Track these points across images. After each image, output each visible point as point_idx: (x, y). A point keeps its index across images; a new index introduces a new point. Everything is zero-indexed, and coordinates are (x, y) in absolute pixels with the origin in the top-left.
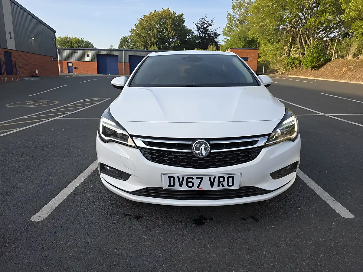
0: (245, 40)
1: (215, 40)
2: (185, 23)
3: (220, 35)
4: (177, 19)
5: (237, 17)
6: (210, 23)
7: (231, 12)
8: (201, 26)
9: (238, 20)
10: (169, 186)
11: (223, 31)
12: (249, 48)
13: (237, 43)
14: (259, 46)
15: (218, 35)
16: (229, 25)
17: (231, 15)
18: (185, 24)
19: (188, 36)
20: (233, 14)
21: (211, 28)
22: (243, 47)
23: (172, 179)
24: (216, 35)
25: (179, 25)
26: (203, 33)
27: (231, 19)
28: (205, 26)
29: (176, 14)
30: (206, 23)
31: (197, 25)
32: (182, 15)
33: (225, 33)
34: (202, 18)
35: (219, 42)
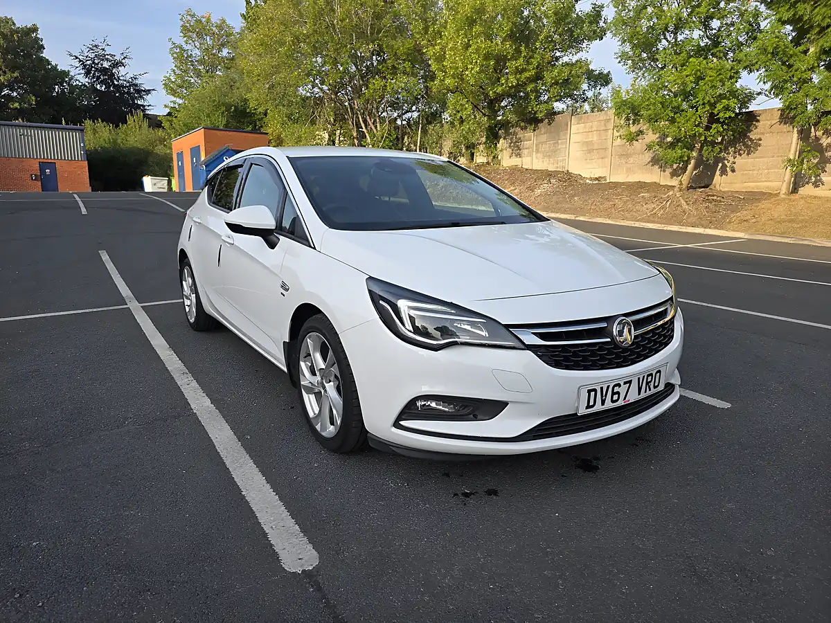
0: (228, 110)
1: (139, 103)
2: (44, 51)
3: (149, 90)
4: (18, 36)
5: (197, 53)
6: (118, 58)
7: (180, 40)
8: (94, 63)
9: (201, 62)
10: (587, 408)
11: (164, 82)
12: (237, 129)
13: (208, 116)
14: (262, 127)
15: (144, 91)
16: (178, 72)
17: (181, 47)
18: (45, 54)
19: (57, 87)
20: (185, 46)
21: (124, 73)
22: (226, 126)
23: (592, 394)
24: (139, 91)
25: (29, 55)
26: (102, 83)
27: (182, 57)
28: (106, 65)
29: (14, 24)
30: (107, 56)
31: (80, 61)
32: (35, 29)
33: (172, 89)
34: (94, 43)
35: (150, 108)
